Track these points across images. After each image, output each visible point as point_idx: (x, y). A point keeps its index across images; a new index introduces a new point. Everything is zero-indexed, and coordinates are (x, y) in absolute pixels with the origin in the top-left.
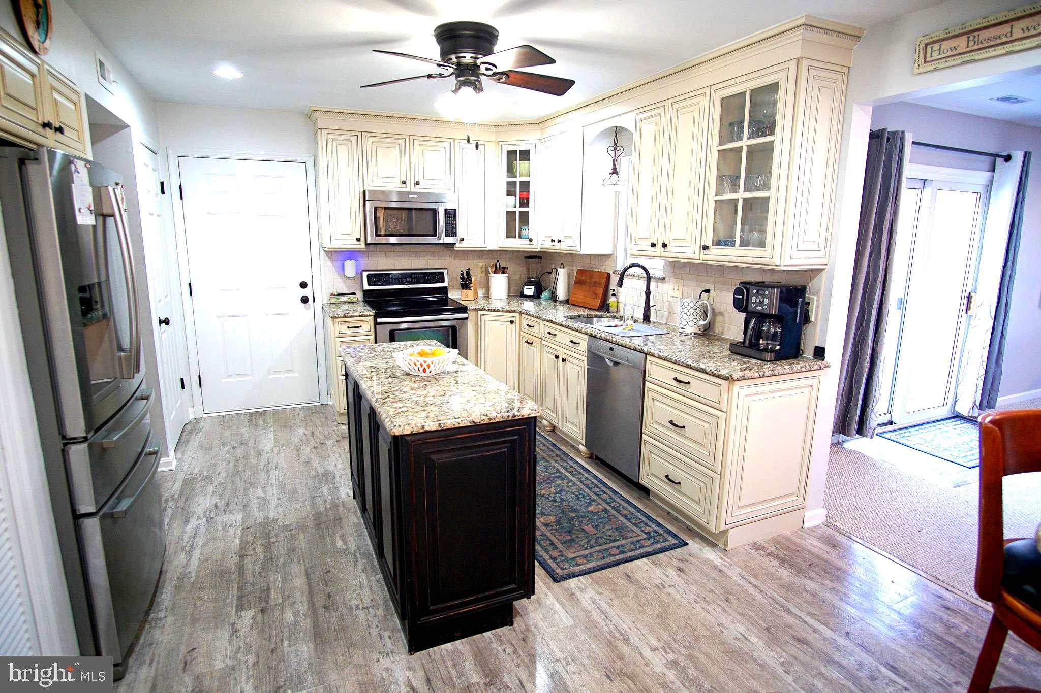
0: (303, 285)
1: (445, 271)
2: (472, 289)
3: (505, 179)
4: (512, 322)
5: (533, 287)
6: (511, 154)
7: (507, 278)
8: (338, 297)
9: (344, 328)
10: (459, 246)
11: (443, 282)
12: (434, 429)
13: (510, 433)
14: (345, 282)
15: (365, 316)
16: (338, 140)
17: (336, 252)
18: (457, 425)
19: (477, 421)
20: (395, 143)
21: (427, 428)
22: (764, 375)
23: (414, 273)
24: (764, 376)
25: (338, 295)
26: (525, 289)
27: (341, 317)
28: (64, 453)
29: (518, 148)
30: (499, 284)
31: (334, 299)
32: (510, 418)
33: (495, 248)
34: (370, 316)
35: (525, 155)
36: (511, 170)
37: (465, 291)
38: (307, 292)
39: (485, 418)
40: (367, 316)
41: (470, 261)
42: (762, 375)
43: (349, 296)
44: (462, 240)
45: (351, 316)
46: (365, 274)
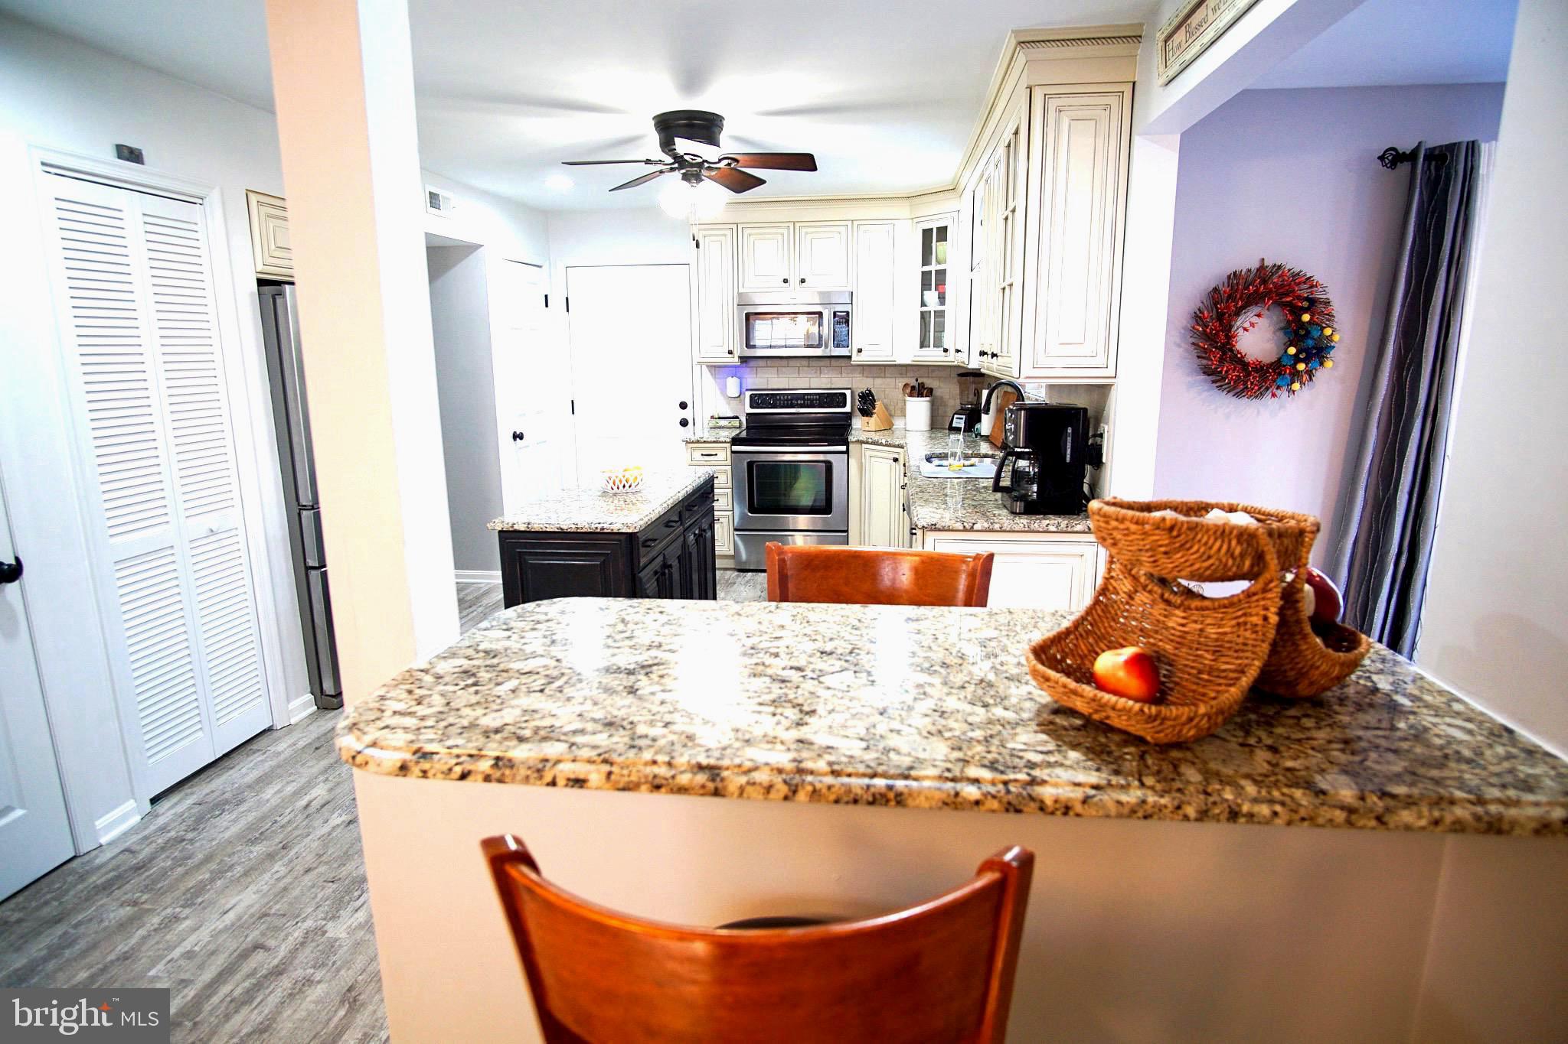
0: (683, 406)
1: (848, 393)
2: (875, 416)
3: (918, 269)
4: (896, 460)
5: (964, 417)
6: (927, 233)
7: (928, 403)
8: (718, 420)
9: (697, 455)
10: (856, 359)
11: (844, 406)
12: (522, 529)
13: (603, 547)
14: (729, 404)
15: (720, 442)
16: (711, 235)
17: (720, 367)
18: (544, 529)
19: (565, 527)
20: (777, 233)
21: (516, 527)
22: (972, 527)
23: (808, 394)
24: (972, 530)
25: (720, 418)
26: (955, 420)
27: (693, 442)
28: (299, 515)
29: (934, 225)
30: (918, 409)
31: (713, 423)
32: (599, 530)
33: (909, 362)
34: (725, 442)
35: (942, 232)
36: (926, 256)
37: (866, 419)
38: (686, 414)
39: (574, 526)
40: (722, 442)
41: (888, 380)
42: (968, 527)
43: (729, 420)
44: (860, 351)
45: (705, 442)
46: (748, 394)
